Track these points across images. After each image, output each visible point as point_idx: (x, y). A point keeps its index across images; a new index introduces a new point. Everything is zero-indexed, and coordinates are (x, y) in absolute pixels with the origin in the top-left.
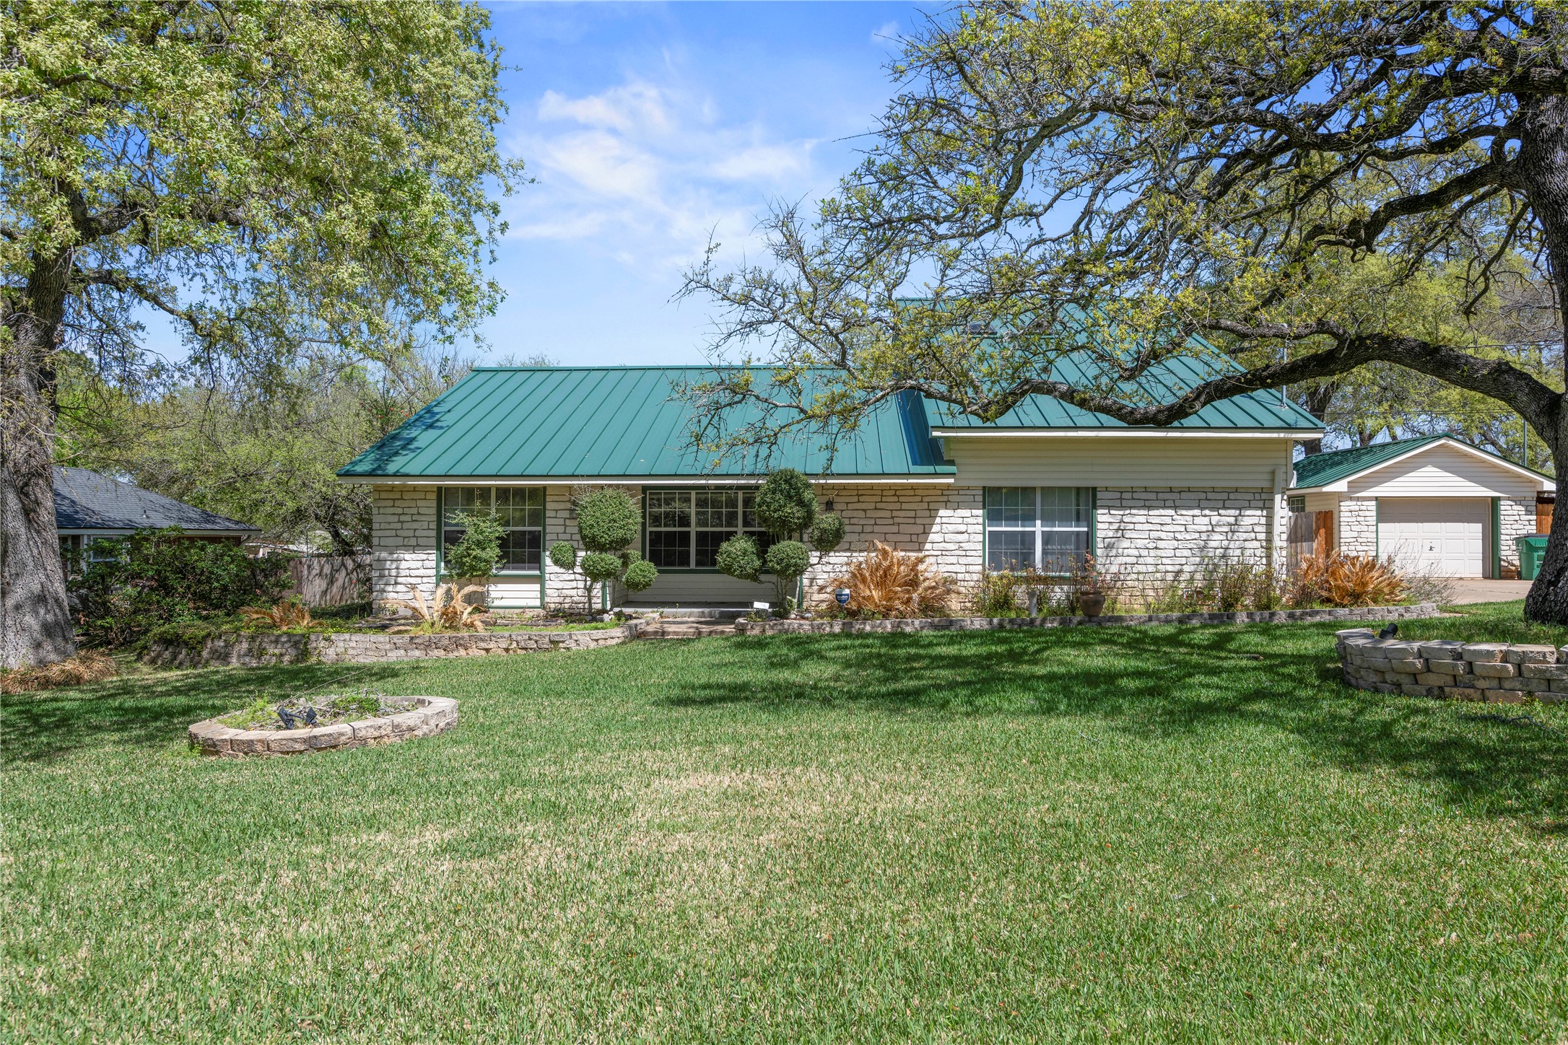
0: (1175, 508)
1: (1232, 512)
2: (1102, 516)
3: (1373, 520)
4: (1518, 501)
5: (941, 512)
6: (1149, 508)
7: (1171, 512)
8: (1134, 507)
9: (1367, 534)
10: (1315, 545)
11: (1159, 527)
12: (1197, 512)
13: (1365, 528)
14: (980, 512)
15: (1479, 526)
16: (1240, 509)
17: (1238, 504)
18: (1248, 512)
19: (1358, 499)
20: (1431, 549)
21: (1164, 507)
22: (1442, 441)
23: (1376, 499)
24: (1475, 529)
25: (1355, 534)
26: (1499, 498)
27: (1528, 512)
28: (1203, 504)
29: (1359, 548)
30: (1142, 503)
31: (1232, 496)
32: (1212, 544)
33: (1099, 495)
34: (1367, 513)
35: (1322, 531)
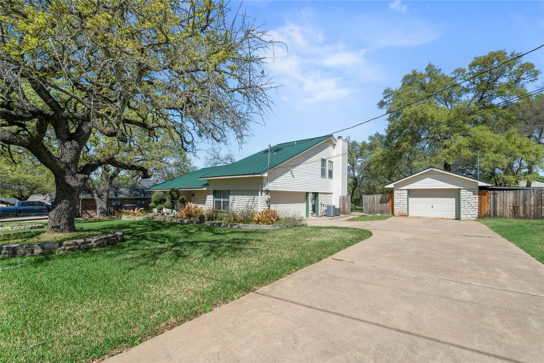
0: (242, 195)
1: (253, 196)
2: (231, 197)
3: (406, 197)
4: (469, 190)
5: (208, 196)
6: (238, 195)
7: (242, 196)
8: (235, 195)
9: (404, 201)
10: (388, 205)
11: (239, 200)
12: (246, 196)
13: (403, 199)
14: (212, 196)
15: (454, 199)
16: (254, 195)
17: (254, 194)
18: (256, 196)
19: (400, 190)
20: (432, 207)
21: (241, 195)
22: (430, 169)
23: (408, 190)
24: (453, 201)
25: (400, 201)
26: (460, 189)
27: (474, 194)
28: (247, 194)
29: (401, 206)
30: (237, 194)
31: (253, 192)
32: (249, 205)
33: (230, 192)
34: (404, 195)
35: (391, 200)
